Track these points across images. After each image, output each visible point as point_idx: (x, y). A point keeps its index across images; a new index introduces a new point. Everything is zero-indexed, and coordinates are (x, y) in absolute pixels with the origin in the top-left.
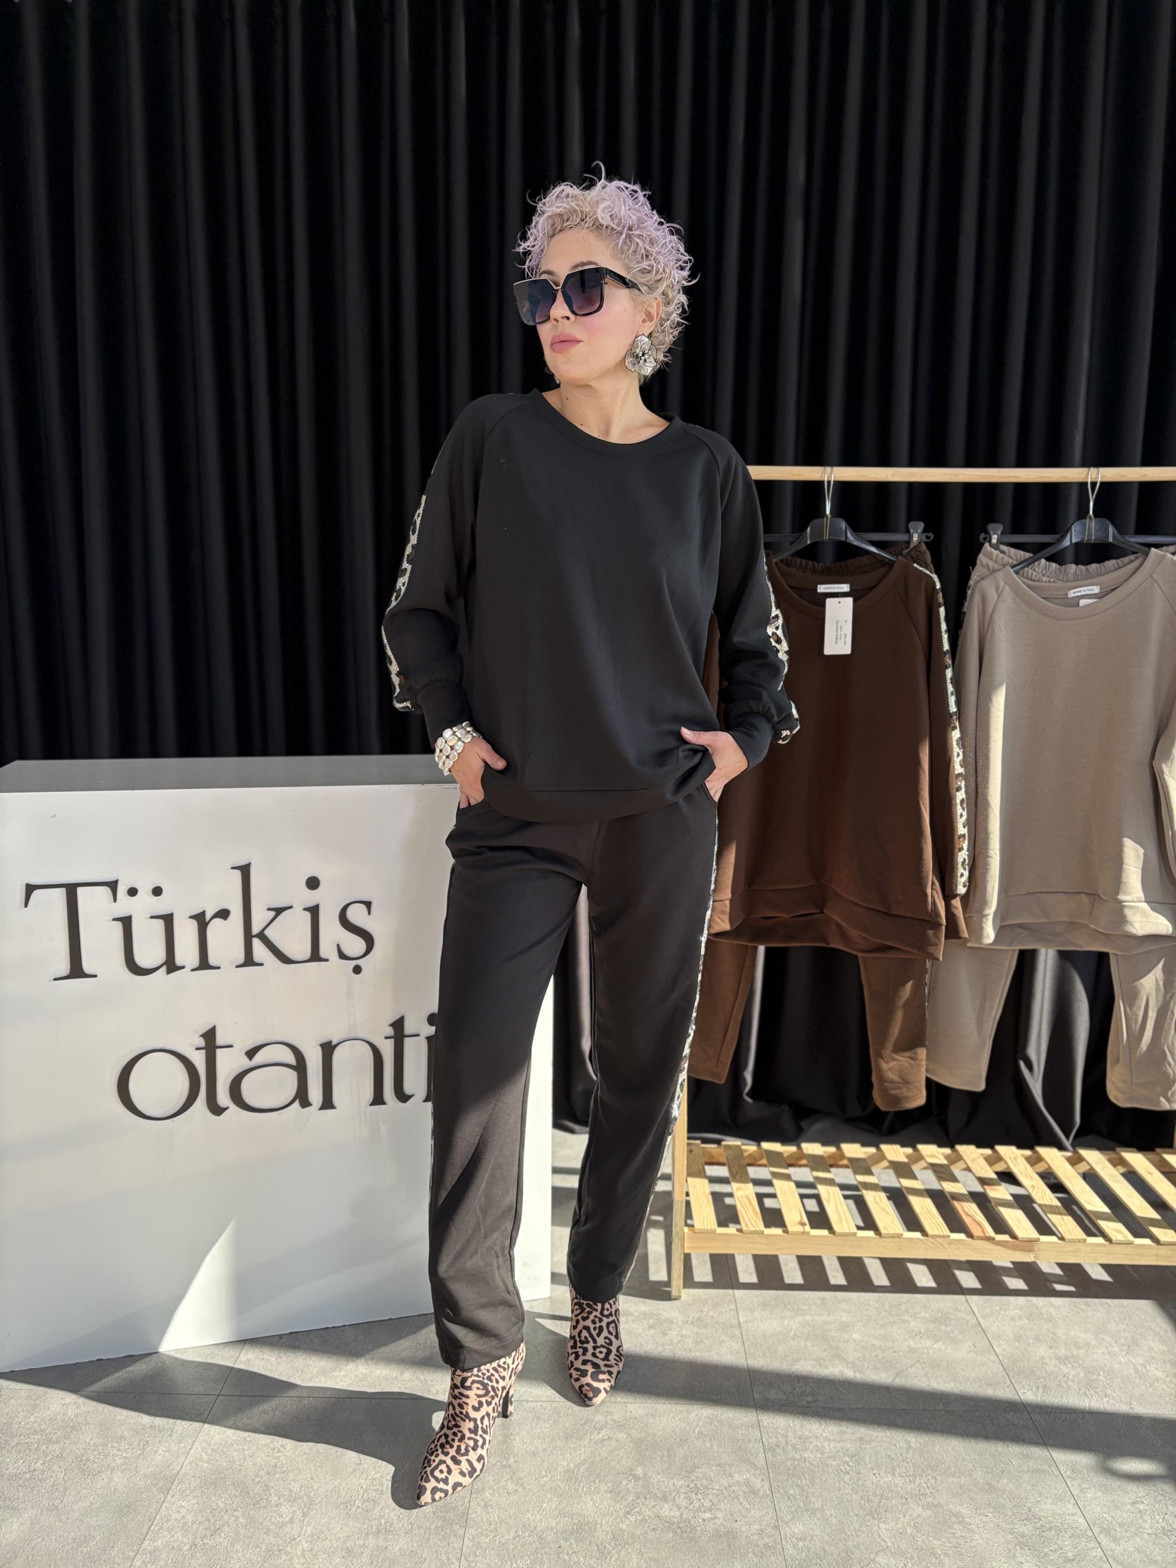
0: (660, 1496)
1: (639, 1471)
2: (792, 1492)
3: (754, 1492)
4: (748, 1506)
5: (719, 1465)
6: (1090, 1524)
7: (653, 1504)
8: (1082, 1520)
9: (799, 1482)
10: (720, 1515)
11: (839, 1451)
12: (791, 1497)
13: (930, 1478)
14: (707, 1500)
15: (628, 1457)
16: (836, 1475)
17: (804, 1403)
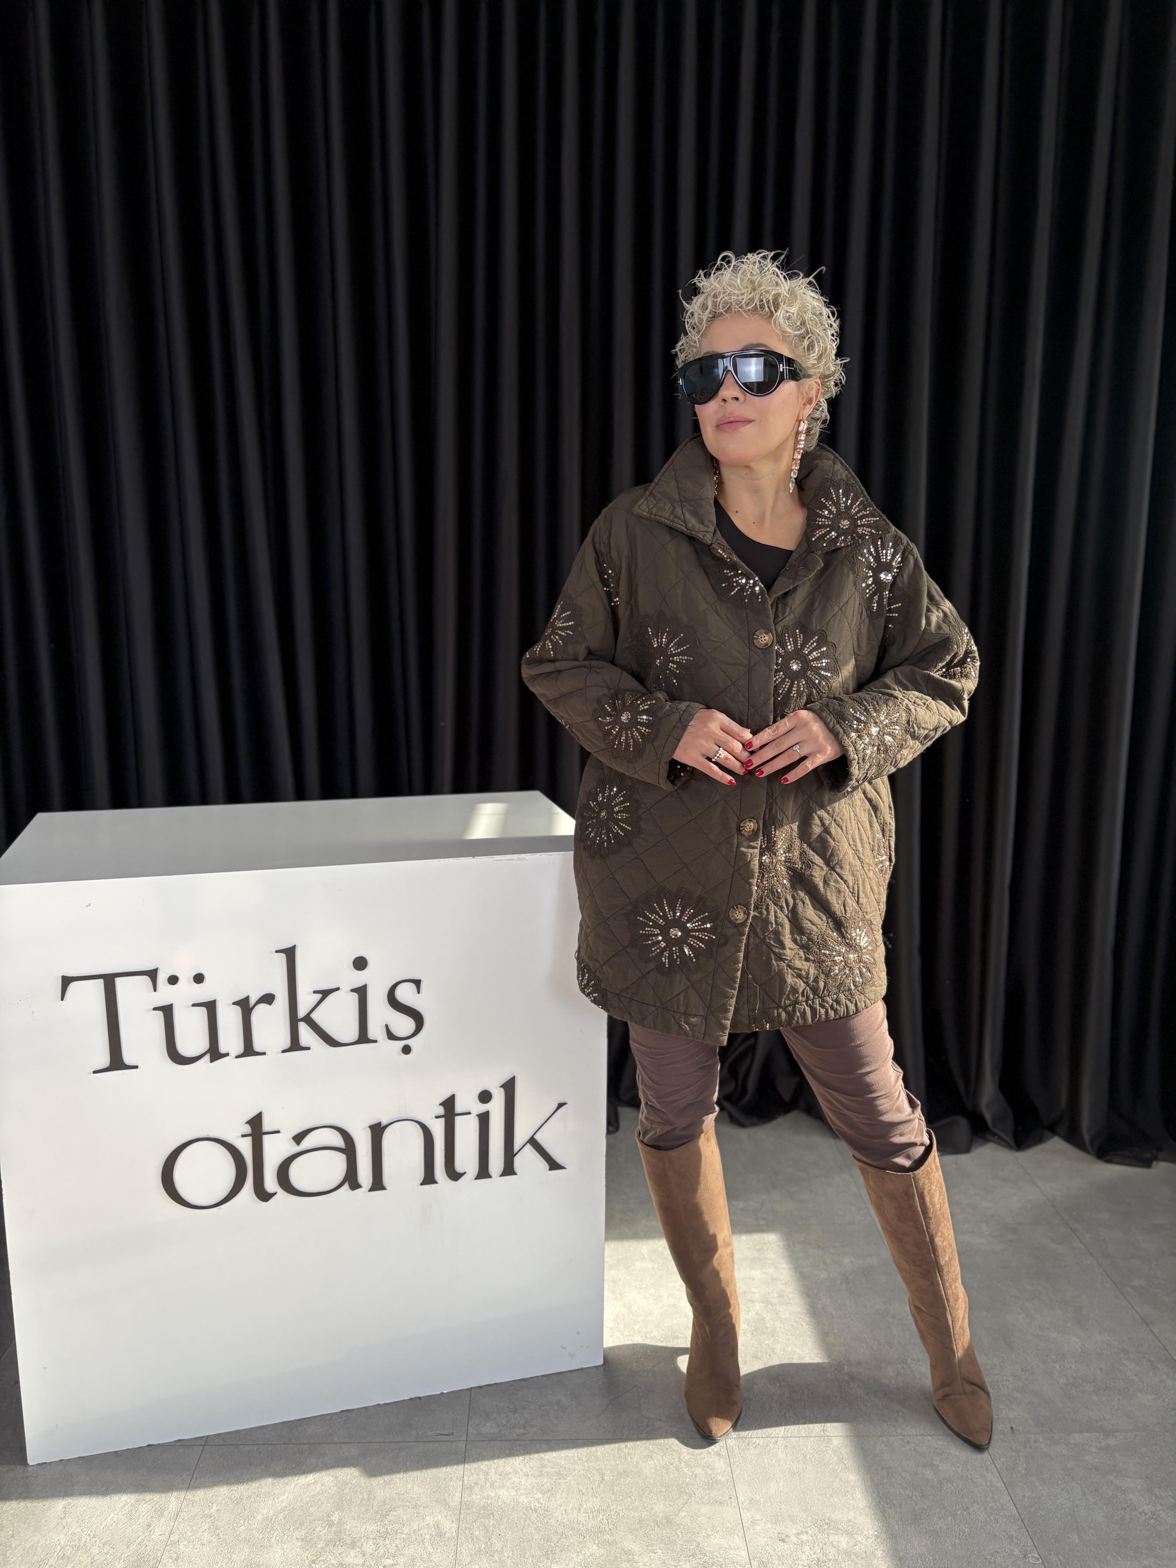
0: (349, 1543)
1: (335, 1518)
2: (477, 1533)
3: (441, 1535)
4: (431, 1550)
5: (415, 1507)
6: (751, 1558)
7: (339, 1552)
8: (744, 1554)
9: (487, 1522)
10: (401, 1560)
11: (534, 1487)
12: (475, 1539)
13: (613, 1513)
14: (394, 1545)
15: (328, 1502)
16: (524, 1514)
17: (515, 1436)
